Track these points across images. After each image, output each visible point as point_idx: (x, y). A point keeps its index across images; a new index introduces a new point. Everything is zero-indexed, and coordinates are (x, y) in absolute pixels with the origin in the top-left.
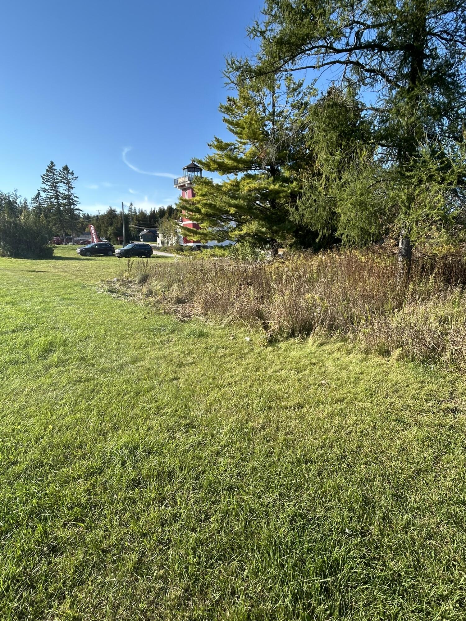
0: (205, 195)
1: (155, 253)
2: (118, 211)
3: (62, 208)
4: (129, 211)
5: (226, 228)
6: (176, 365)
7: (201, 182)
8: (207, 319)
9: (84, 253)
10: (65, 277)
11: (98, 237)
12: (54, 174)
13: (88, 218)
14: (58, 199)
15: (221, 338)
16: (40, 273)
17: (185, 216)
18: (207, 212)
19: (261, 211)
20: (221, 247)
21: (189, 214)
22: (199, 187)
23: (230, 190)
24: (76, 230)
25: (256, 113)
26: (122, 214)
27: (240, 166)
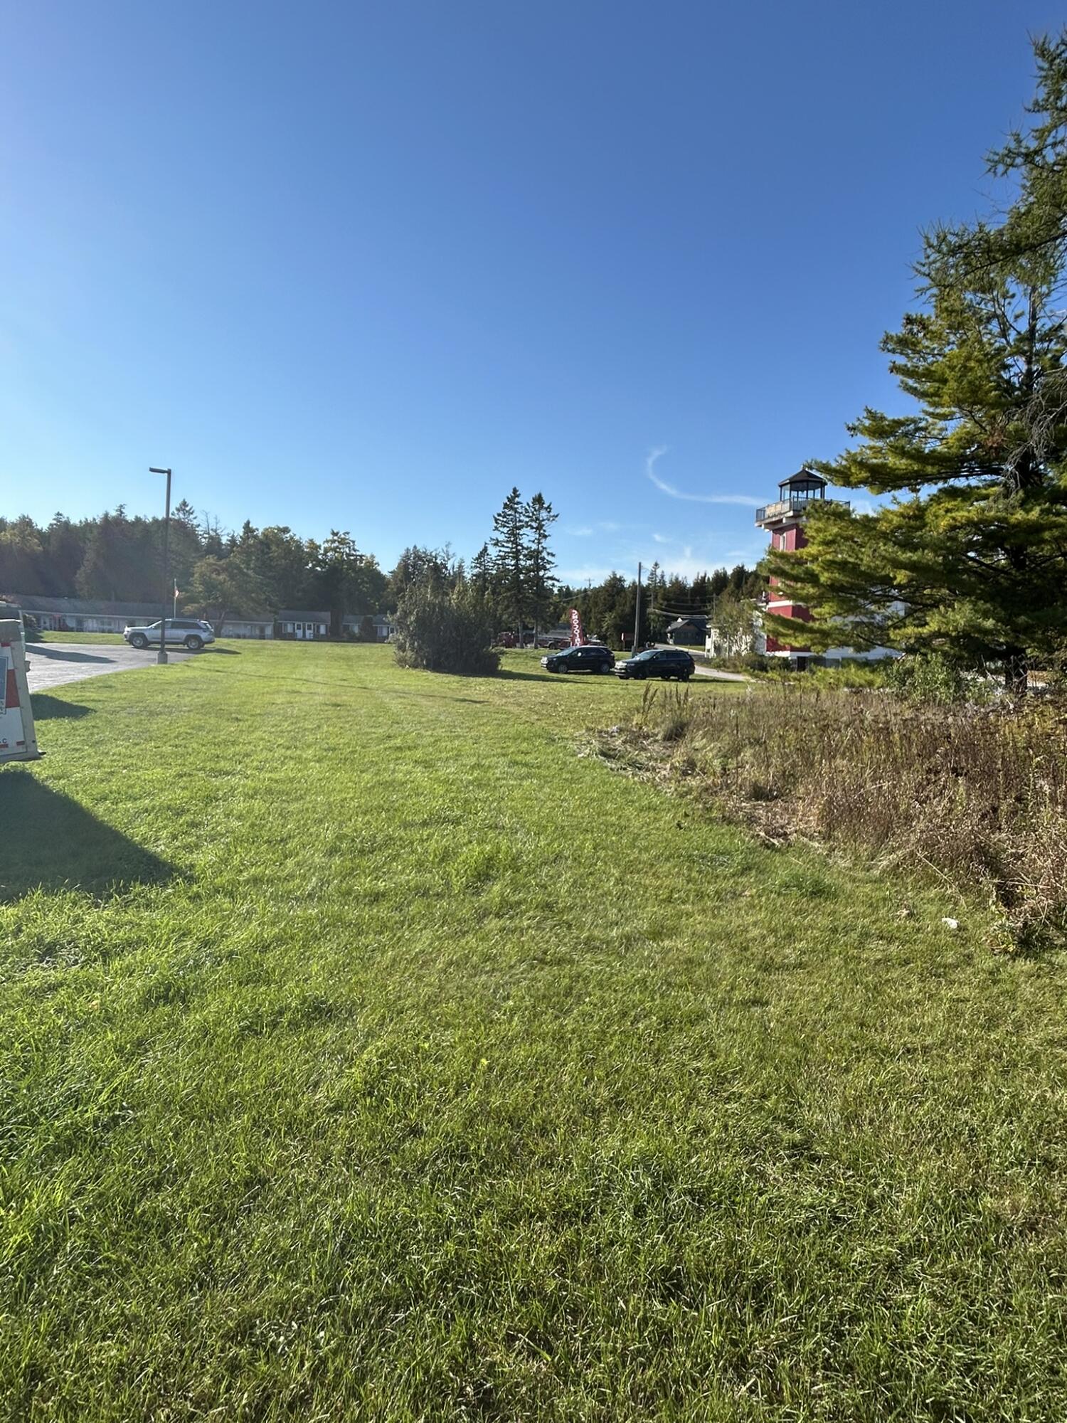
0: (832, 542)
1: (699, 671)
2: (629, 579)
3: (522, 577)
4: (649, 579)
5: (878, 618)
6: (758, 963)
7: (826, 513)
8: (832, 850)
9: (553, 666)
10: (518, 717)
11: (584, 633)
12: (516, 512)
13: (566, 593)
14: (518, 560)
15: (873, 907)
16: (474, 705)
17: (778, 590)
18: (834, 580)
19: (982, 577)
20: (865, 664)
21: (789, 586)
22: (820, 525)
23: (899, 527)
24: (543, 619)
25: (980, 342)
26: (635, 587)
27: (929, 469)
